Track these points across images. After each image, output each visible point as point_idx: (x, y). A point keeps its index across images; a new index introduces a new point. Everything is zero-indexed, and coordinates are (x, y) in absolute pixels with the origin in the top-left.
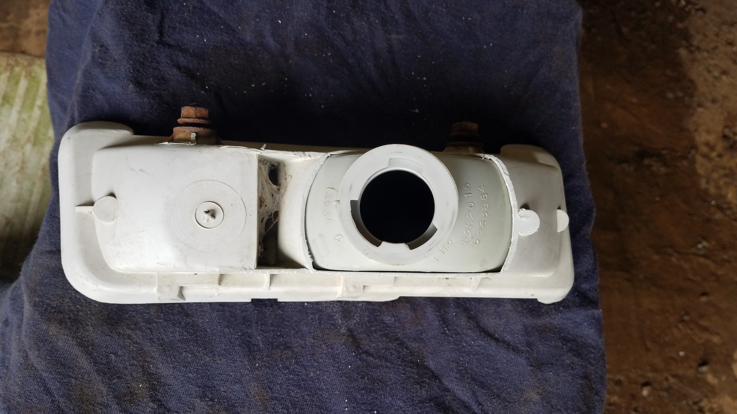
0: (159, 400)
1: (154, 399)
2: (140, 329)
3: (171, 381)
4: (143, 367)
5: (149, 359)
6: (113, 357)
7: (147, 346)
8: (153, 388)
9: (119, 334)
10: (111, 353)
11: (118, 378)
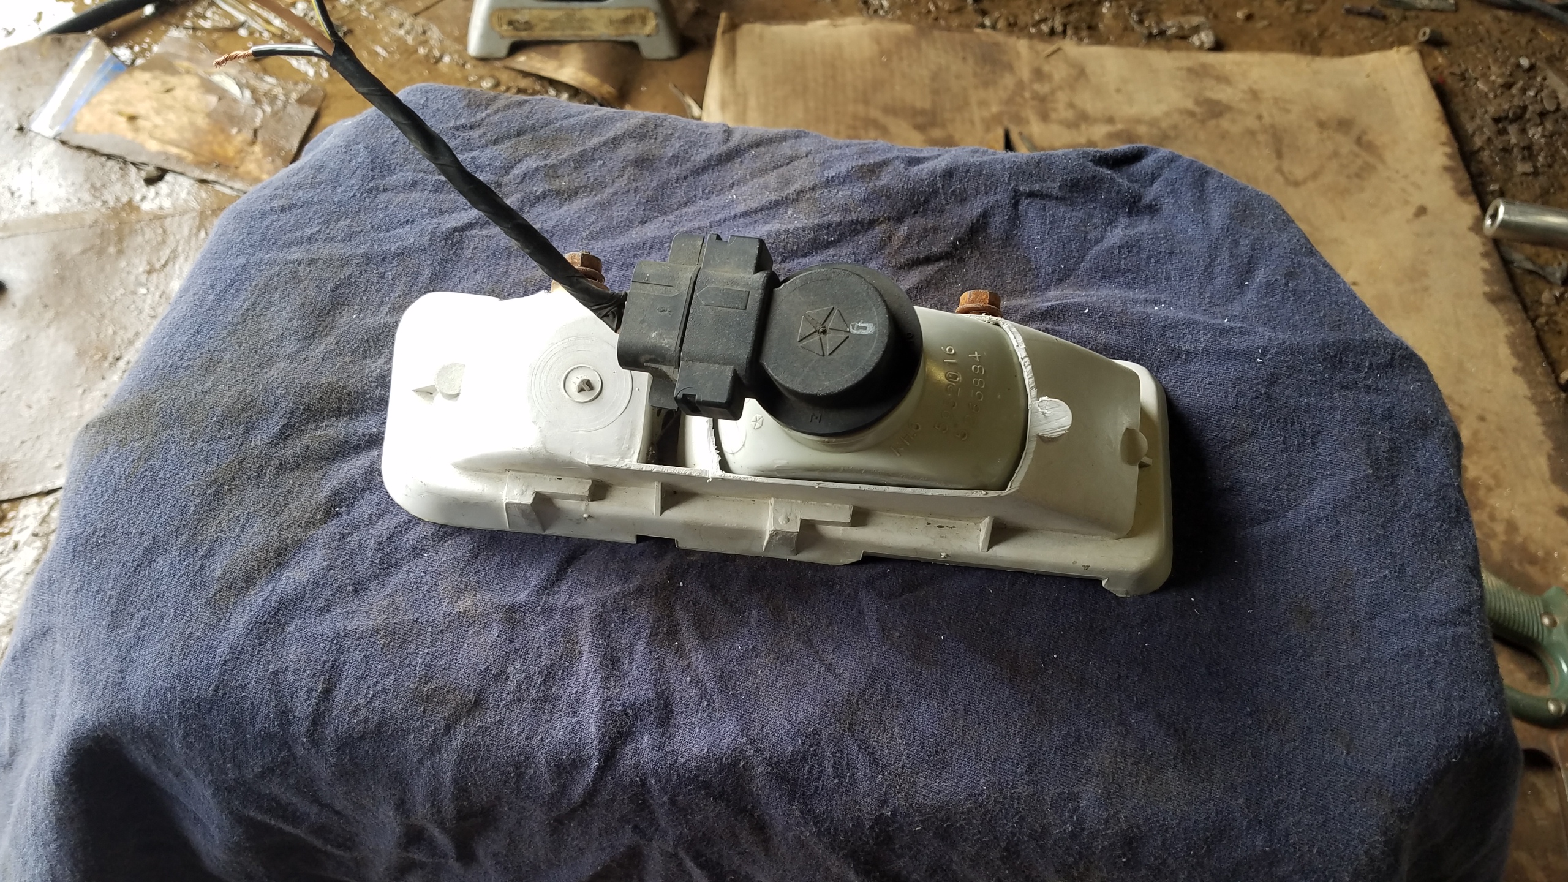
0: (544, 198)
1: (544, 195)
2: (629, 183)
3: (565, 208)
4: (585, 187)
5: (593, 193)
6: (600, 163)
7: (610, 190)
8: (558, 193)
9: (625, 168)
10: (604, 163)
11: (575, 168)
